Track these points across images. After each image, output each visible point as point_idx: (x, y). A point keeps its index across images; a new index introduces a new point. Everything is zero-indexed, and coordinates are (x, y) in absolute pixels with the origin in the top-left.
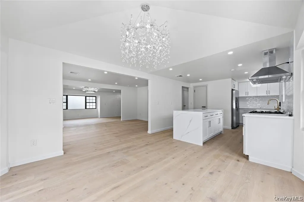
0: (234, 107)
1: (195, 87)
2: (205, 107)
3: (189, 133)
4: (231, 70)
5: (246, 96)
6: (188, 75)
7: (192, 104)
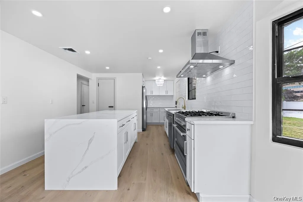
0: (145, 106)
1: (99, 79)
2: (113, 107)
3: (86, 167)
4: (148, 58)
5: (151, 95)
6: (88, 52)
7: (95, 102)
